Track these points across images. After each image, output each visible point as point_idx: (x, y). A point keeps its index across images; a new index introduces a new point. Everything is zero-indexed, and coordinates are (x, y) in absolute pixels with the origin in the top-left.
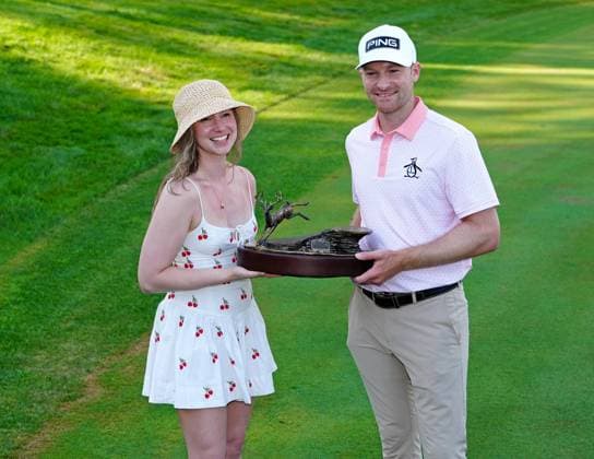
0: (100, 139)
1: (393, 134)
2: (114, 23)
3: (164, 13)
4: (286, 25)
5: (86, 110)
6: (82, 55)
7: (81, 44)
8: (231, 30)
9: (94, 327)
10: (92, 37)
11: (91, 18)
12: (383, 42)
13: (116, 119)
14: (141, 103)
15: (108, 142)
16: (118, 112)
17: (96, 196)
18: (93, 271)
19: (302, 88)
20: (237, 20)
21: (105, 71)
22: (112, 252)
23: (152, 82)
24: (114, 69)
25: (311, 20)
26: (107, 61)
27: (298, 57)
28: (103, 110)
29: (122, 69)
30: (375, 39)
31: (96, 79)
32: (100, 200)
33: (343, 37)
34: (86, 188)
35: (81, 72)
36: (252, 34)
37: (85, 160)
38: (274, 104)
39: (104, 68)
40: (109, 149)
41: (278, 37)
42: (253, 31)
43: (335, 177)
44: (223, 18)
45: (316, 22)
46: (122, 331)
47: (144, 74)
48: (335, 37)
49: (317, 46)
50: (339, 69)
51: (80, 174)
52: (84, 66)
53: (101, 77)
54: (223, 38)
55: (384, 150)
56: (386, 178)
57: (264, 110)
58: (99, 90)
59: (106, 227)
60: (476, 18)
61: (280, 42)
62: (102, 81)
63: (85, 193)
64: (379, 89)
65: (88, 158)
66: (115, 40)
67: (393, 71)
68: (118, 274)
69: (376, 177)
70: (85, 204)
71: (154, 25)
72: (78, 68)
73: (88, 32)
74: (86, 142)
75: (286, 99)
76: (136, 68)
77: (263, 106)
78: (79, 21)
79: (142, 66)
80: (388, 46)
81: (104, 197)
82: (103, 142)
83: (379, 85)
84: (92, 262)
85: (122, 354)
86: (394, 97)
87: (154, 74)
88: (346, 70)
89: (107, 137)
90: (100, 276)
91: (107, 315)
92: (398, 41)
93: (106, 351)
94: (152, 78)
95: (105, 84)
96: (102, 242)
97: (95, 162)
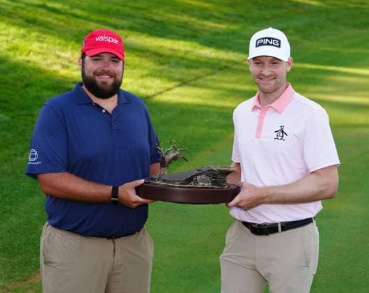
0: (22, 109)
1: (268, 108)
2: (42, 14)
3: (84, 10)
4: (184, 26)
5: (13, 85)
6: (13, 39)
7: (13, 30)
8: (139, 26)
9: (4, 259)
10: (21, 26)
11: (23, 9)
12: (269, 42)
13: (38, 93)
14: (59, 82)
15: (28, 112)
16: (39, 88)
17: (15, 155)
18: (9, 214)
19: (193, 77)
20: (146, 19)
21: (31, 54)
22: (24, 200)
23: (70, 65)
24: (39, 53)
25: (206, 23)
26: (34, 46)
27: (192, 52)
28: (27, 85)
29: (45, 53)
30: (263, 39)
31: (23, 60)
32: (19, 159)
33: (230, 38)
34: (8, 148)
35: (11, 54)
36: (157, 31)
37: (9, 126)
38: (169, 89)
39: (30, 52)
40: (29, 118)
41: (177, 34)
42: (157, 28)
43: (213, 150)
44: (133, 17)
45: (210, 24)
46: (26, 262)
47: (64, 58)
48: (225, 38)
49: (209, 43)
50: (225, 64)
51: (4, 136)
52: (14, 49)
53: (27, 58)
54: (131, 33)
55: (261, 118)
56: (260, 139)
57: (161, 93)
58: (25, 69)
59: (21, 180)
60: (342, 28)
61: (179, 39)
62: (28, 62)
63: (7, 152)
64: (263, 75)
65: (12, 124)
66: (41, 28)
67: (275, 63)
68: (28, 218)
69: (254, 138)
70: (6, 161)
71: (75, 19)
72: (9, 50)
73: (19, 21)
74: (10, 111)
75: (179, 86)
76: (58, 53)
77: (159, 90)
78: (12, 11)
79: (63, 51)
80: (272, 45)
81: (22, 156)
82: (25, 112)
83: (263, 73)
84: (8, 207)
85: (25, 280)
86: (273, 82)
87: (72, 59)
88: (230, 65)
89: (29, 108)
90: (13, 219)
91: (16, 250)
92: (279, 42)
93: (13, 278)
94: (70, 62)
95: (31, 65)
96: (18, 192)
97: (17, 128)
